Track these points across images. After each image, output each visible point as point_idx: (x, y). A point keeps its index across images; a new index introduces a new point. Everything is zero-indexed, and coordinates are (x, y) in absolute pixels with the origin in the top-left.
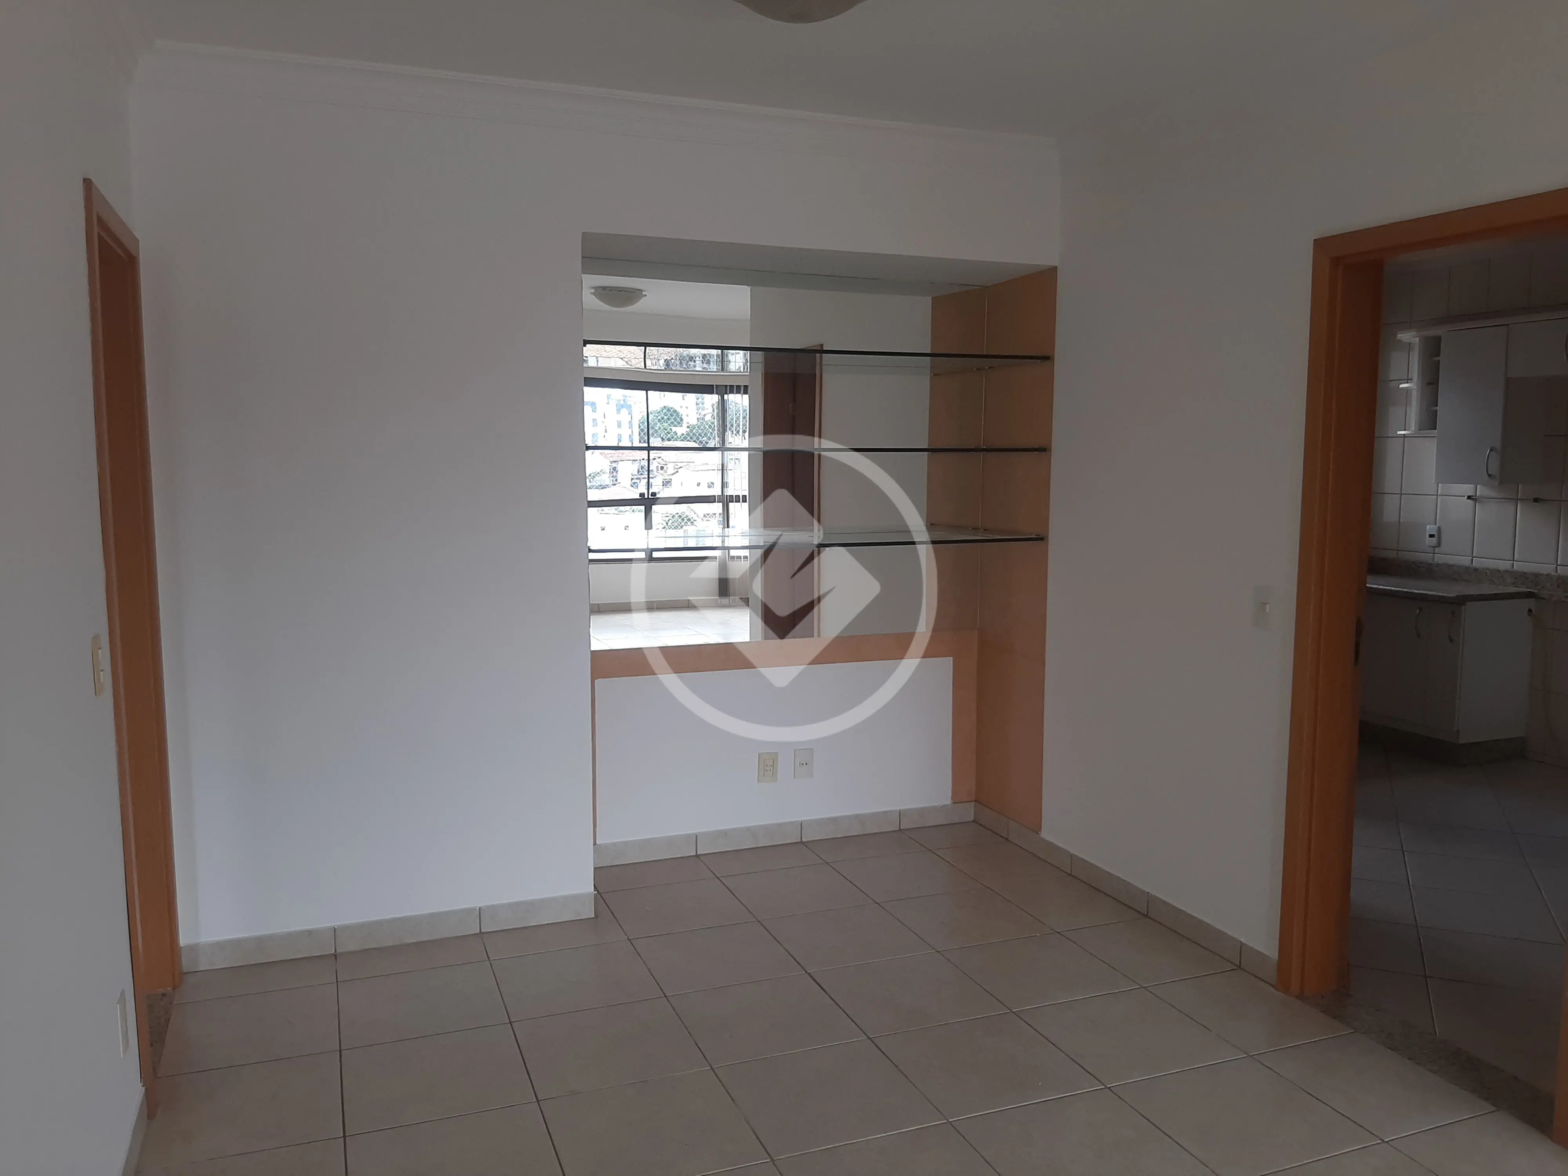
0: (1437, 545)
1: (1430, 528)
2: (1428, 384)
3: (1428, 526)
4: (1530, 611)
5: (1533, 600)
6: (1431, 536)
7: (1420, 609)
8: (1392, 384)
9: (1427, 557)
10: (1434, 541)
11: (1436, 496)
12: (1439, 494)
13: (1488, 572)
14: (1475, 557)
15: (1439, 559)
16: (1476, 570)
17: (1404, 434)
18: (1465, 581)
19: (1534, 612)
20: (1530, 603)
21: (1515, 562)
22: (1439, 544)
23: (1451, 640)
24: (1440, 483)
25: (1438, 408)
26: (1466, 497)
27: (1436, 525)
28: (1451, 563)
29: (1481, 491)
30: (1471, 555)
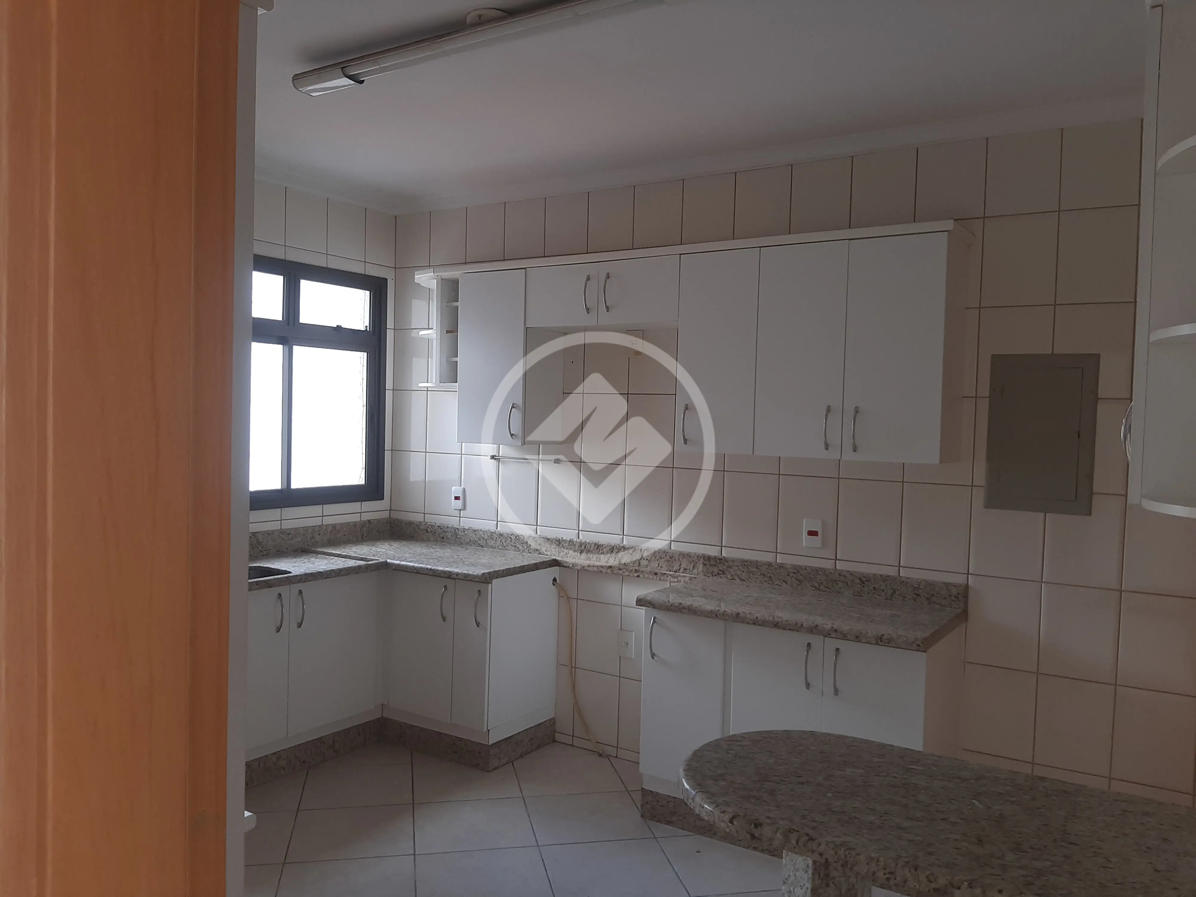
0: (463, 509)
1: (456, 490)
2: (447, 332)
3: (453, 487)
4: (555, 580)
5: (557, 568)
6: (457, 498)
7: (445, 587)
8: (414, 334)
9: (453, 522)
10: (459, 503)
11: (460, 455)
12: (463, 454)
13: (513, 537)
14: (499, 521)
15: (466, 523)
16: (501, 535)
17: (427, 387)
18: (492, 547)
19: (558, 581)
20: (554, 572)
21: (538, 527)
22: (464, 508)
23: (478, 624)
24: (464, 442)
25: (458, 359)
26: (489, 457)
27: (461, 486)
28: (476, 527)
29: (504, 451)
30: (496, 520)
